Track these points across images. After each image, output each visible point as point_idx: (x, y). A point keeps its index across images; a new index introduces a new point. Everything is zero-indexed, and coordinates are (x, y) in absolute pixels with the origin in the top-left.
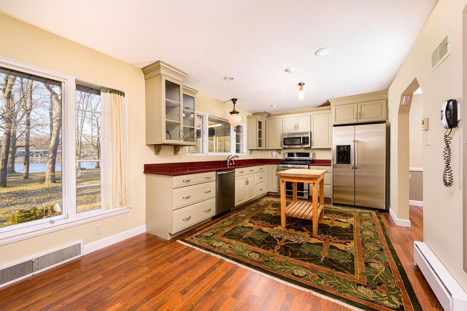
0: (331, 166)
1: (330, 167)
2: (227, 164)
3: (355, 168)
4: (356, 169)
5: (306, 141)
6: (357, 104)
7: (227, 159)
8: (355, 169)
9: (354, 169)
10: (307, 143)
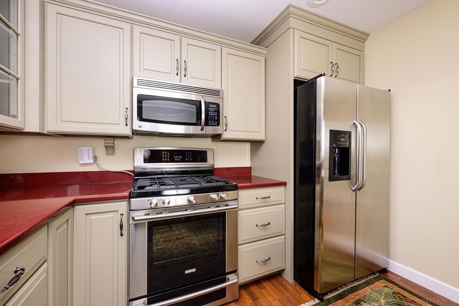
1: (283, 187)
5: (212, 114)
10: (215, 123)
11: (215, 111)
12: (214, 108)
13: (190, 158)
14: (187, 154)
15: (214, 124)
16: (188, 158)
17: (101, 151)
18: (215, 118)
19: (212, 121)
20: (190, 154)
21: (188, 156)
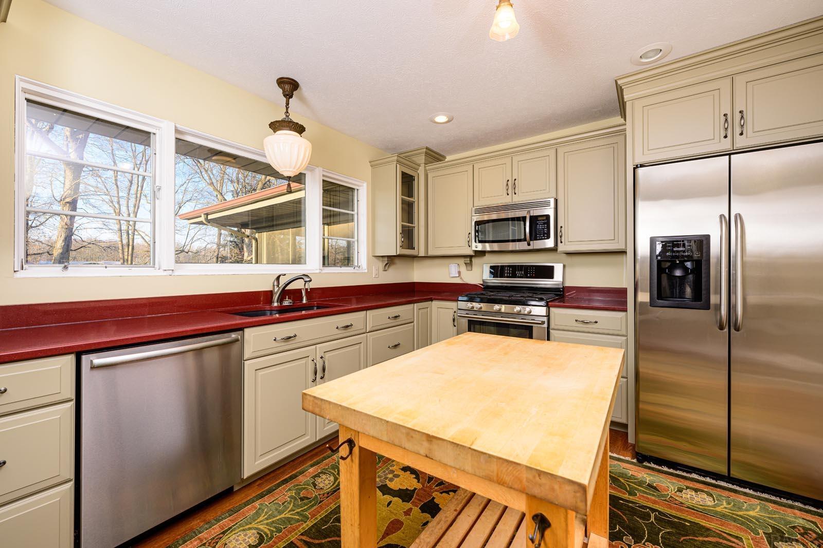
0: (625, 310)
1: (622, 314)
2: (271, 302)
3: (731, 325)
4: (737, 329)
5: (540, 227)
6: (729, 80)
7: (274, 286)
8: (733, 330)
9: (726, 330)
10: (544, 236)
11: (544, 224)
12: (543, 220)
13: (533, 274)
14: (530, 269)
15: (543, 238)
16: (530, 274)
17: (463, 269)
18: (544, 231)
19: (541, 235)
20: (533, 269)
21: (530, 271)
